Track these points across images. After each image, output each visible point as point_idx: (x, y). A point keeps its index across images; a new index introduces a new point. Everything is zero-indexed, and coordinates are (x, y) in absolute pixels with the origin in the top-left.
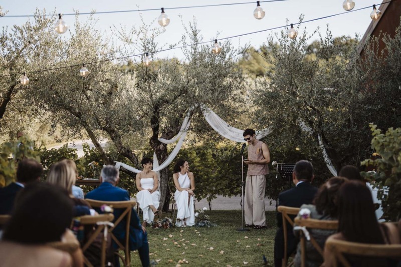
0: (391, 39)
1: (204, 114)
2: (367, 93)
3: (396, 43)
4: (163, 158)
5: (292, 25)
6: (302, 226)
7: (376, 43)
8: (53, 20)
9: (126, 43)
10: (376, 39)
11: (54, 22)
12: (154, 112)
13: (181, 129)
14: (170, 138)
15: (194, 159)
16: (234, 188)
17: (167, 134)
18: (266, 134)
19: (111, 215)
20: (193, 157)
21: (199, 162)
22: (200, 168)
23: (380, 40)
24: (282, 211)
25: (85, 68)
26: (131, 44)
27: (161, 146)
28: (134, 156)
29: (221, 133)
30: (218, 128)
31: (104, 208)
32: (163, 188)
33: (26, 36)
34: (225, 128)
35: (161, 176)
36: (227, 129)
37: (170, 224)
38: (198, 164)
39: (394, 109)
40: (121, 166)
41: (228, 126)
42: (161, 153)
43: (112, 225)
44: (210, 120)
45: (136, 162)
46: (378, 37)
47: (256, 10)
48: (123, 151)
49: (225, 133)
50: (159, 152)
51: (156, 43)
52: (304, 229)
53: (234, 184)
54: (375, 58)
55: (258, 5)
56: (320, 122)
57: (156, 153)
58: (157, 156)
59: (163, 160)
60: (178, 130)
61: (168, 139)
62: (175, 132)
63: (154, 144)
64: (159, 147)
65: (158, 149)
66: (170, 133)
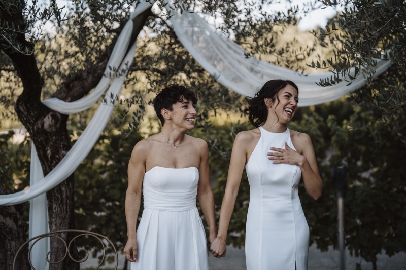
4: (53, 156)
13: (108, 71)
29: (224, 80)
30: (215, 66)
34: (236, 63)
36: (242, 66)
42: (47, 140)
49: (236, 79)
59: (52, 162)
60: (99, 72)
61: (69, 99)
62: (90, 79)
63: (26, 113)
64: (39, 122)
65: (38, 129)
66: (75, 83)
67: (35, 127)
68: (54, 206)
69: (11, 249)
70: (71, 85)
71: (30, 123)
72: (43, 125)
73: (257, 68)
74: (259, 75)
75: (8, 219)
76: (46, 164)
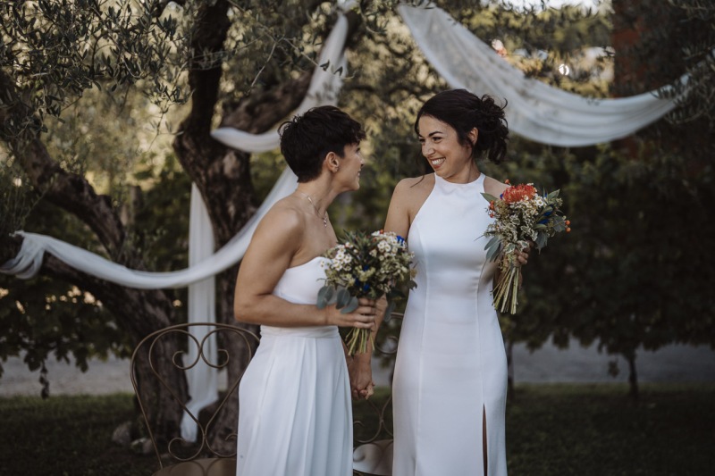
4: (237, 216)
17: (248, 112)
27: (229, 163)
28: (102, 205)
34: (500, 84)
40: (47, 255)
42: (228, 192)
45: (116, 232)
48: (54, 183)
50: (219, 189)
58: (210, 204)
59: (235, 224)
60: (301, 90)
61: (255, 130)
62: (288, 101)
63: (193, 152)
64: (216, 165)
65: (215, 175)
66: (265, 106)
67: (210, 172)
69: (165, 352)
70: (257, 109)
71: (201, 166)
72: (222, 168)
73: (531, 91)
74: (532, 102)
75: (158, 309)
76: (225, 227)
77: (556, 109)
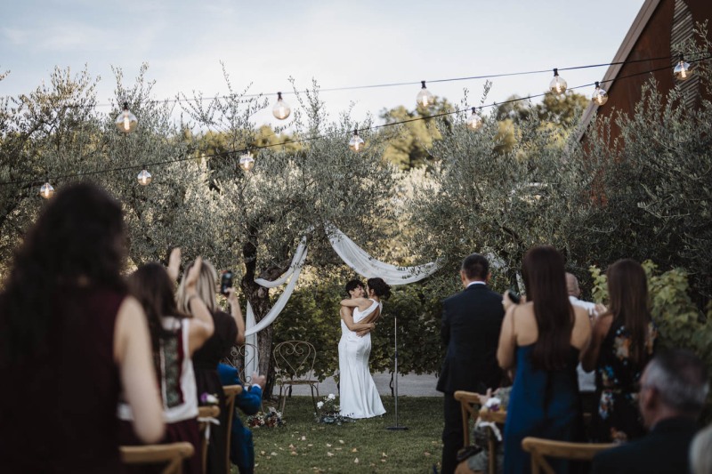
0: (629, 121)
1: (331, 240)
2: (593, 206)
3: (636, 127)
4: (263, 311)
5: (473, 109)
6: (490, 421)
7: (605, 126)
8: (83, 86)
9: (202, 123)
10: (606, 121)
11: (85, 90)
12: (250, 237)
13: (293, 264)
14: (274, 279)
15: (311, 312)
16: (380, 359)
17: (269, 272)
18: (432, 271)
19: (216, 408)
20: (310, 309)
21: (321, 317)
22: (324, 326)
23: (613, 123)
24: (461, 398)
25: (145, 172)
26: (211, 125)
27: (260, 292)
29: (358, 270)
30: (352, 262)
31: (205, 397)
32: (263, 361)
33: (38, 111)
34: (364, 262)
35: (259, 341)
36: (368, 264)
37: (279, 420)
38: (319, 321)
39: (634, 234)
41: (370, 259)
42: (259, 303)
43: (216, 422)
44: (340, 248)
46: (609, 117)
47: (420, 94)
49: (364, 270)
50: (256, 302)
51: (252, 123)
52: (492, 425)
53: (379, 353)
54: (605, 150)
55: (424, 86)
56: (519, 254)
57: (251, 303)
58: (254, 308)
59: (262, 315)
60: (288, 264)
61: (270, 279)
63: (247, 288)
64: (255, 292)
65: (255, 296)
68: (263, 339)
70: (272, 272)
71: (250, 294)
72: (257, 294)
77: (387, 271)
